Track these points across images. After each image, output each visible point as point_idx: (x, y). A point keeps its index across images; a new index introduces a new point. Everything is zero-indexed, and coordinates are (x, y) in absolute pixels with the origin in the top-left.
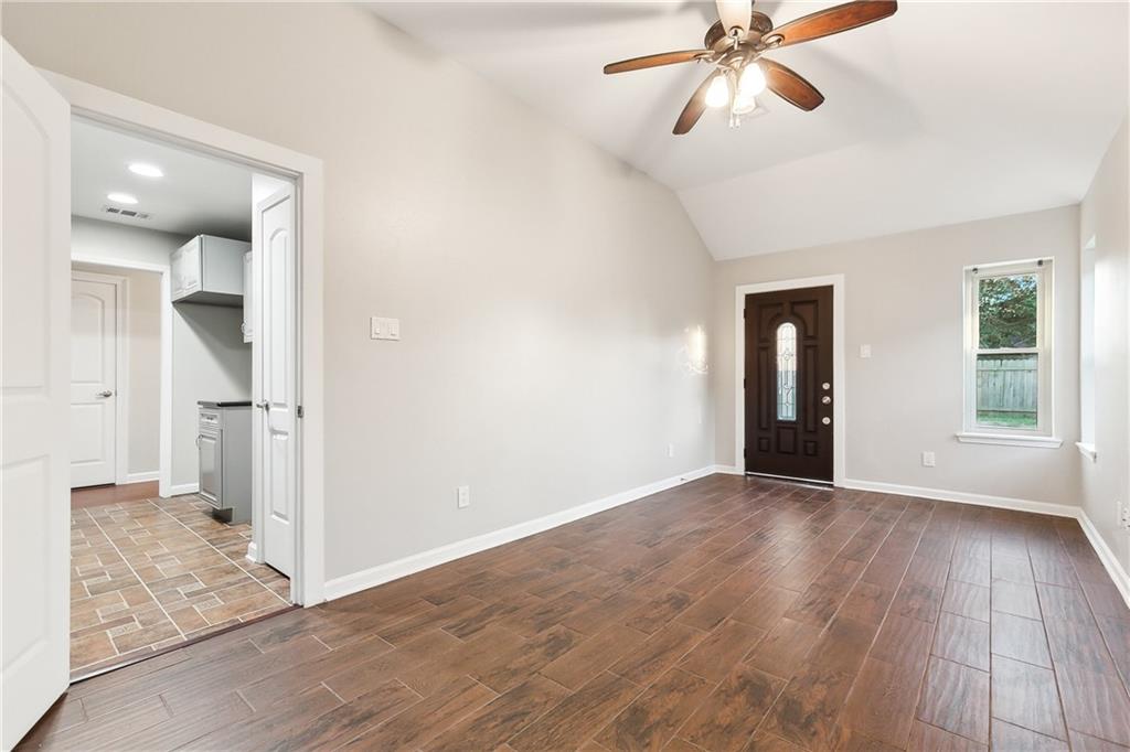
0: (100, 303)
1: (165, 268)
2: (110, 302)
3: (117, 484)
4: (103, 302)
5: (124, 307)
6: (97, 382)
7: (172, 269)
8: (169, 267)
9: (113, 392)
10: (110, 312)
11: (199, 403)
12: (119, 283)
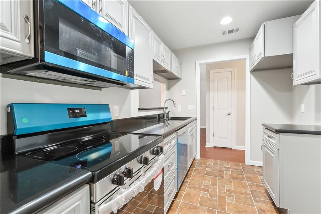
0: (227, 79)
1: (247, 56)
2: (230, 79)
3: (232, 148)
4: (228, 79)
5: (234, 80)
6: (226, 109)
7: (250, 56)
8: (249, 55)
9: (231, 114)
10: (230, 82)
11: (263, 125)
12: (233, 70)
